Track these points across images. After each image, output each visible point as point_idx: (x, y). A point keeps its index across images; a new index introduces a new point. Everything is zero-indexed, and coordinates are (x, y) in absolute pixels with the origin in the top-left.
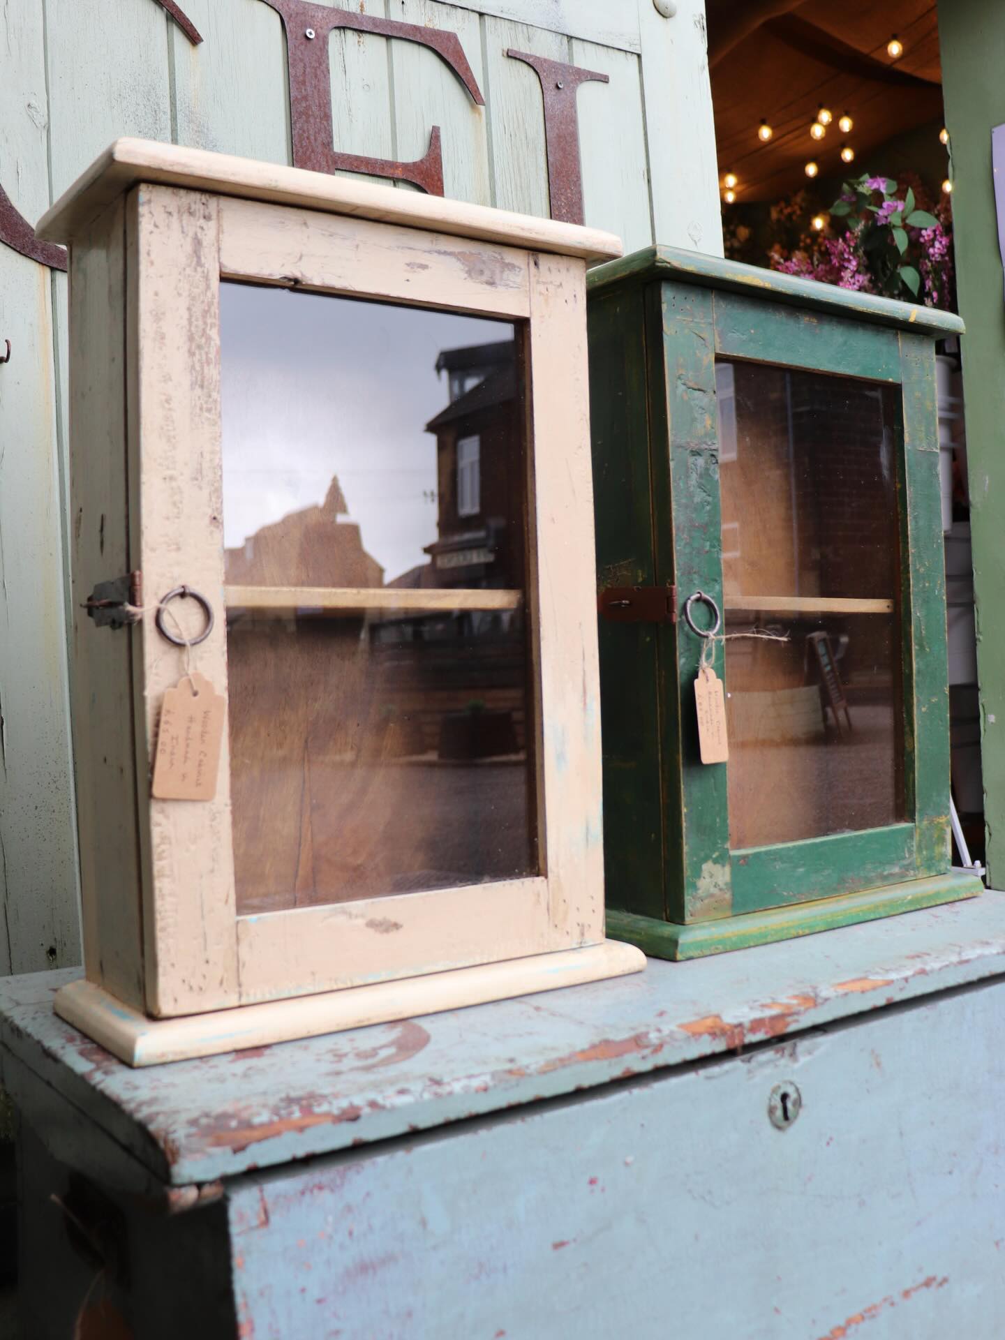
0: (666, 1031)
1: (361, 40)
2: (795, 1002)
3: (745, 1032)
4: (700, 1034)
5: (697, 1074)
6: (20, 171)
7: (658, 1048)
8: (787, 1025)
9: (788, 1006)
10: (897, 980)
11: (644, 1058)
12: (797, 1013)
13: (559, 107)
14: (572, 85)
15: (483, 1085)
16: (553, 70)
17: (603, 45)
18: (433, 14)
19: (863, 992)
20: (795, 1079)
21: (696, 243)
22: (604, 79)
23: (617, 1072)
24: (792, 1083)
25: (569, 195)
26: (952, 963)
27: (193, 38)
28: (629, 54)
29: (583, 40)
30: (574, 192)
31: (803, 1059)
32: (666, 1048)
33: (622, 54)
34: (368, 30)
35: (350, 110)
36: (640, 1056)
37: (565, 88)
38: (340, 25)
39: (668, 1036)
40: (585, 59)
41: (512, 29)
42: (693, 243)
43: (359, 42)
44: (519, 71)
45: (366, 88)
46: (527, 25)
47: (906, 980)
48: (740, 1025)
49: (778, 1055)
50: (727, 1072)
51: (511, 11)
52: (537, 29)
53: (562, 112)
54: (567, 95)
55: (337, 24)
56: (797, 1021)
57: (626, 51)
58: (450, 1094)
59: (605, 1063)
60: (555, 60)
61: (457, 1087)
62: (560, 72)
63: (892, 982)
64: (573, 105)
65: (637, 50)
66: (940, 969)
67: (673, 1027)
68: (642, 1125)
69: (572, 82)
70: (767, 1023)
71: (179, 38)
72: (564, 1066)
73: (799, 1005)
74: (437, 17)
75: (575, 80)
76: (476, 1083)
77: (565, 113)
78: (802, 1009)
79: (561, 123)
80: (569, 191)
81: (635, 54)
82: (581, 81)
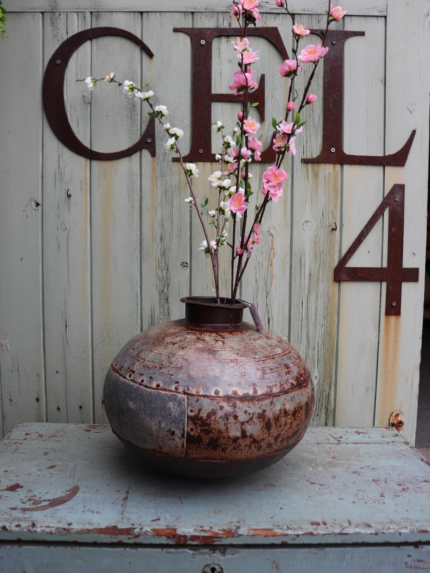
0: (144, 530)
1: (229, 40)
2: (222, 532)
3: (188, 539)
4: (161, 536)
5: (162, 550)
6: (79, 122)
7: (138, 536)
8: (214, 541)
9: (216, 534)
10: (291, 535)
11: (129, 538)
12: (222, 538)
13: (333, 53)
14: (342, 41)
15: (50, 531)
16: (331, 35)
17: (363, 16)
18: (266, 20)
19: (266, 536)
20: (221, 563)
21: (411, 113)
22: (362, 34)
23: (115, 540)
24: (218, 565)
25: (335, 97)
26: (333, 533)
27: (150, 55)
28: (379, 18)
29: (351, 16)
30: (338, 95)
31: (228, 556)
32: (141, 537)
33: (375, 18)
34: (232, 35)
35: (221, 73)
36: (127, 537)
37: (338, 43)
38: (218, 35)
39: (144, 532)
40: (351, 26)
41: (309, 18)
42: (410, 112)
43: (227, 41)
44: (311, 39)
45: (230, 62)
46: (318, 14)
47: (298, 536)
48: (185, 536)
49: (212, 552)
50: (179, 552)
51: (309, 9)
52: (323, 15)
53: (335, 55)
54: (338, 46)
55: (216, 35)
56: (219, 541)
57: (377, 16)
58: (35, 531)
59: (109, 536)
60: (333, 30)
61: (39, 530)
62: (335, 35)
63: (287, 535)
64: (342, 51)
65: (384, 14)
66: (323, 535)
67: (149, 529)
68: (130, 563)
69: (342, 39)
70: (201, 538)
71: (145, 56)
72: (88, 533)
73: (223, 534)
74: (269, 21)
75: (344, 38)
76: (48, 530)
77: (336, 56)
78: (225, 536)
79: (333, 61)
80: (335, 95)
81: (381, 16)
82: (348, 38)
